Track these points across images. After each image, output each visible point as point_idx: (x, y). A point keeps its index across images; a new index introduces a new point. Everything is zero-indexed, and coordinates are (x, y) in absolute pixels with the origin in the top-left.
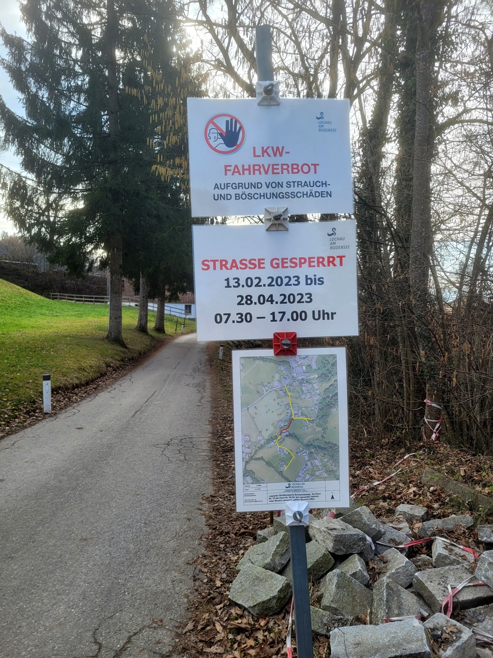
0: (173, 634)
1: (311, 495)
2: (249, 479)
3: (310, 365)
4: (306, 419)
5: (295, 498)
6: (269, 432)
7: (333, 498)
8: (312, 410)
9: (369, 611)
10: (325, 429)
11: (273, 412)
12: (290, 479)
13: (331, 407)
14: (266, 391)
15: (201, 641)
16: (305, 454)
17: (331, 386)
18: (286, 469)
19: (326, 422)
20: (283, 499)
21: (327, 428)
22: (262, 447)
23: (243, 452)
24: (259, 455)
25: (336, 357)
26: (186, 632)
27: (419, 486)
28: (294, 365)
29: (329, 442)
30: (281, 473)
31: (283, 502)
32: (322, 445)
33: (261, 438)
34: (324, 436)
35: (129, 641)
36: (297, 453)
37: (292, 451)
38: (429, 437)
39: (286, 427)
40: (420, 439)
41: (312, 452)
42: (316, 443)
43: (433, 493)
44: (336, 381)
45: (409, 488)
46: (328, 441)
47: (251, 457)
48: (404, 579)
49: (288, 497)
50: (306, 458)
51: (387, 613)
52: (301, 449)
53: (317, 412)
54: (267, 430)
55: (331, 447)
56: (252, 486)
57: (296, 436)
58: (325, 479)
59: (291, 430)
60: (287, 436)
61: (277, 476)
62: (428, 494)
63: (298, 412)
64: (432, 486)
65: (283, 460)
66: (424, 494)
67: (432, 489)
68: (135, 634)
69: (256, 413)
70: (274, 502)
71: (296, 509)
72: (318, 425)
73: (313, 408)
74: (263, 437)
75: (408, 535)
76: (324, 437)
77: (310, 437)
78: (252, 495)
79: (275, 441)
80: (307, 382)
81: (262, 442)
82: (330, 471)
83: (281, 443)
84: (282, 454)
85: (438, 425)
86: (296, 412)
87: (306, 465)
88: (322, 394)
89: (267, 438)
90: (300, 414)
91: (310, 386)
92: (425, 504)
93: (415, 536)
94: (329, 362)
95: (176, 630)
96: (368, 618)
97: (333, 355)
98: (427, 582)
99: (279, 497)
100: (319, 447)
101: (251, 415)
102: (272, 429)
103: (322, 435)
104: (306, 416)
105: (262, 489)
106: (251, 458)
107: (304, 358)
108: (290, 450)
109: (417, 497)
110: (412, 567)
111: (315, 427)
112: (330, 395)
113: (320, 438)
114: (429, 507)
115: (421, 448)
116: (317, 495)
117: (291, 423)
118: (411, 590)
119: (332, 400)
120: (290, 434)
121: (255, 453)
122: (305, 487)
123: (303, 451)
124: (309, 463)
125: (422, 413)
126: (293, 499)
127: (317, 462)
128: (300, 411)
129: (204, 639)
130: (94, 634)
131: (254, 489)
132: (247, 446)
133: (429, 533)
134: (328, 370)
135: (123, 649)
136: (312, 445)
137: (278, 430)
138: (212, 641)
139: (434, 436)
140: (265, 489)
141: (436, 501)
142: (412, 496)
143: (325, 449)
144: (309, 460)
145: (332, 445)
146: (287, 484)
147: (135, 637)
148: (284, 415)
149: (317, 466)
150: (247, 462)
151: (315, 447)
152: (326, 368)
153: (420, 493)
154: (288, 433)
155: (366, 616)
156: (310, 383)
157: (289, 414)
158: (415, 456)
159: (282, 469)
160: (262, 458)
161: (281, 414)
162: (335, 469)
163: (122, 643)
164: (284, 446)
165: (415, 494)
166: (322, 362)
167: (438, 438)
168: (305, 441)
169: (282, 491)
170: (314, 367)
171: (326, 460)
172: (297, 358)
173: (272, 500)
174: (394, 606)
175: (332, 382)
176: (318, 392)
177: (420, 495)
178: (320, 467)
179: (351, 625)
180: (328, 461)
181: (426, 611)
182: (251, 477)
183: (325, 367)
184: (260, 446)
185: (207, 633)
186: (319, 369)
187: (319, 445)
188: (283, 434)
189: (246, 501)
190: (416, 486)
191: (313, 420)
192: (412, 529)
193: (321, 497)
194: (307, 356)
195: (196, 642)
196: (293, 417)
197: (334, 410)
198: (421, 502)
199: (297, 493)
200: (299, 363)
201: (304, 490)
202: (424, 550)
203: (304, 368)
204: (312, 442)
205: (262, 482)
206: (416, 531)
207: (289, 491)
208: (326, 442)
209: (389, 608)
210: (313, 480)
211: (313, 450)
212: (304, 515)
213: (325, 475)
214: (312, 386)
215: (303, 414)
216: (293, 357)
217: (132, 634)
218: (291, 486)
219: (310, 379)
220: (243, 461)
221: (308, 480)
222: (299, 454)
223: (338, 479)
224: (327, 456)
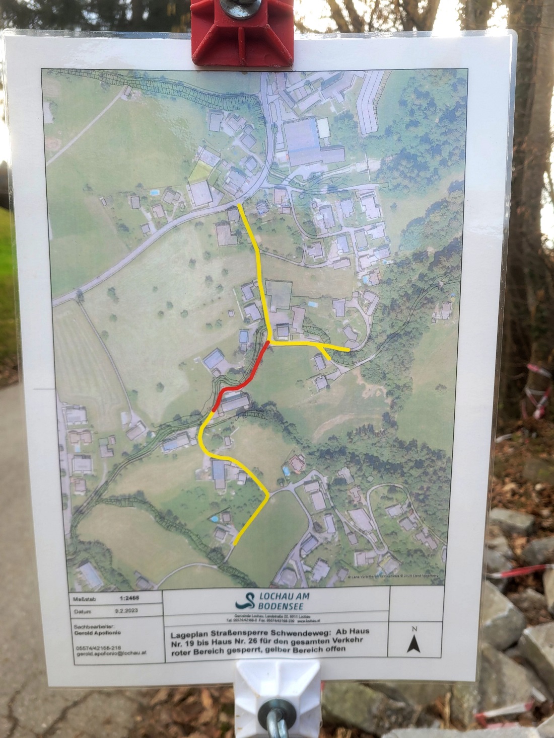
1: (333, 635)
2: (89, 574)
3: (348, 116)
4: (321, 347)
5: (272, 645)
6: (168, 397)
7: (414, 645)
8: (348, 312)
10: (397, 392)
11: (185, 313)
12: (252, 577)
13: (431, 301)
14: (159, 225)
16: (314, 486)
17: (437, 207)
18: (235, 541)
19: (404, 364)
20: (225, 647)
21: (407, 387)
22: (137, 455)
23: (62, 472)
24: (126, 486)
25: (464, 82)
27: (520, 482)
28: (278, 112)
29: (413, 444)
30: (216, 555)
31: (225, 656)
32: (386, 455)
33: (136, 418)
34: (396, 417)
36: (281, 481)
37: (260, 474)
38: (531, 413)
39: (240, 378)
40: (518, 416)
41: (340, 481)
42: (361, 446)
43: (540, 493)
44: (459, 187)
45: (504, 484)
46: (407, 439)
47: (98, 494)
48: (504, 637)
49: (246, 638)
50: (319, 502)
51: (480, 703)
52: (298, 466)
53: (368, 319)
54: (161, 386)
55: (419, 464)
56: (102, 598)
57: (278, 418)
58: (389, 581)
59: (259, 391)
60: (242, 413)
61: (202, 567)
62: (534, 495)
63: (292, 316)
64: (538, 483)
65: (224, 508)
66: (527, 494)
67: (539, 487)
68: (76, 704)
69: (114, 318)
70: (192, 657)
71: (270, 689)
72: (375, 374)
73: (355, 303)
74: (143, 414)
75: (508, 558)
76: (393, 424)
77: (339, 420)
78: (107, 631)
79: (192, 431)
80: (332, 189)
81: (140, 435)
82: (409, 553)
83: (216, 439)
84: (220, 483)
85: (544, 399)
86: (282, 318)
87: (318, 527)
88: (394, 245)
89: (159, 420)
90: (297, 326)
91: (347, 207)
92: (530, 509)
94: (432, 104)
95: (140, 699)
97: (453, 71)
99: (209, 639)
100: (373, 461)
101: (92, 325)
102: (179, 382)
103: (386, 416)
104: (325, 337)
105: (143, 611)
106: (97, 497)
107: (325, 84)
108: (255, 470)
109: (516, 497)
111: (360, 381)
112: (431, 250)
113: (379, 427)
114: (536, 514)
115: (519, 428)
116: (358, 635)
117: (258, 361)
119: (438, 271)
120: (253, 406)
121: (116, 472)
122: (309, 606)
123: (304, 473)
124: (328, 522)
125: (524, 381)
126: (263, 647)
127: (360, 519)
128: (300, 314)
129: (179, 720)
131: (110, 612)
132: (77, 448)
133: (540, 558)
134: (425, 139)
135: (51, 730)
136: (342, 451)
137: (207, 395)
139: (537, 413)
140: (157, 610)
141: (546, 505)
142: (509, 496)
143: (391, 468)
144: (329, 511)
145: (423, 456)
146: (240, 595)
147: (73, 710)
148: (229, 330)
149: (359, 534)
150: (79, 512)
151: (354, 459)
152: (420, 131)
153: (522, 491)
154: (245, 403)
155: (443, 705)
156: (347, 196)
157: (254, 326)
158: (510, 439)
159: (220, 540)
160: (139, 499)
161: (219, 323)
162: (430, 544)
163: (51, 719)
164: (231, 452)
165: (514, 493)
166: (403, 103)
167: (543, 416)
168: (318, 436)
169: (223, 619)
170: (368, 123)
171: (395, 511)
172: (294, 82)
173: (185, 648)
175: (441, 192)
176: (377, 233)
177: (521, 496)
178: (372, 538)
180: (404, 517)
182: (99, 567)
183: (415, 124)
184: (129, 449)
185: (188, 709)
186: (389, 132)
187: (374, 452)
188: (225, 407)
189: (81, 651)
190: (514, 481)
191: (351, 354)
192: (512, 548)
193: (372, 644)
194: (337, 76)
196: (269, 336)
197: (440, 314)
198: (523, 505)
199: (278, 628)
200: (303, 106)
201: (306, 619)
202: (530, 581)
203: (324, 127)
204: (344, 441)
205: (143, 585)
206: (519, 551)
207: (246, 619)
208: (401, 444)
209: (483, 693)
210: (340, 584)
211: (345, 473)
213: (392, 566)
214: (356, 207)
215: (311, 328)
216: (279, 76)
217: (69, 704)
218: (257, 601)
219: (346, 179)
220: (64, 506)
221: (321, 585)
222: (291, 487)
223: (439, 581)
224: (399, 496)
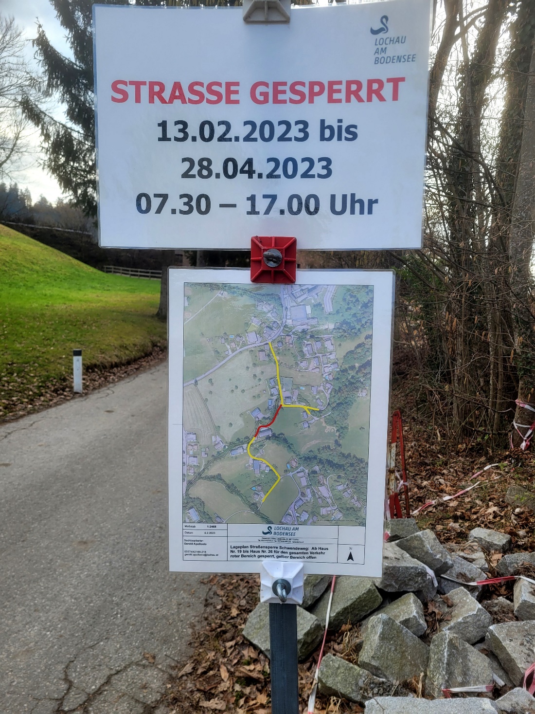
0: (166, 676)
1: (310, 550)
2: (193, 514)
3: (319, 305)
4: (306, 408)
5: (280, 554)
6: (235, 429)
7: (350, 557)
8: (318, 392)
9: (422, 674)
10: (342, 429)
11: (243, 391)
12: (271, 519)
13: (357, 388)
14: (233, 351)
15: (198, 690)
16: (302, 474)
17: (359, 346)
18: (263, 500)
19: (345, 417)
20: (257, 554)
21: (346, 428)
22: (219, 456)
23: (184, 463)
24: (213, 471)
25: (372, 291)
26: (183, 676)
27: (502, 506)
28: (288, 302)
29: (349, 455)
30: (254, 507)
31: (256, 559)
32: (336, 460)
33: (219, 439)
34: (341, 442)
35: (108, 681)
36: (286, 471)
37: (276, 468)
38: (518, 445)
39: (268, 422)
40: (506, 447)
41: (315, 472)
42: (324, 456)
43: (518, 516)
44: (370, 337)
45: (488, 507)
46: (346, 453)
47: (200, 474)
48: (473, 632)
49: (267, 550)
50: (304, 482)
51: (447, 681)
52: (294, 464)
53: (328, 396)
54: (231, 424)
55: (352, 465)
56: (198, 526)
57: (285, 441)
58: (338, 523)
59: (276, 428)
60: (268, 438)
61: (247, 512)
62: (513, 517)
63: (293, 393)
64: (518, 507)
65: (258, 483)
66: (507, 517)
67: (517, 510)
68: (118, 672)
69: (211, 392)
70: (240, 558)
71: (278, 575)
72: (331, 421)
73: (322, 388)
74: (222, 437)
75: (483, 570)
76: (340, 445)
77: (313, 442)
78: (200, 543)
79: (245, 446)
80: (312, 337)
81: (220, 447)
82: (347, 509)
83: (256, 450)
84: (257, 471)
85: (530, 432)
86: (288, 394)
87: (303, 494)
88: (340, 362)
89: (229, 440)
90: (295, 398)
91: (319, 344)
92: (508, 529)
93: (491, 571)
94: (357, 300)
95: (170, 671)
96: (420, 686)
97: (367, 286)
98: (504, 640)
99: (249, 549)
100: (330, 463)
101: (200, 395)
102: (239, 423)
103: (336, 441)
104: (308, 403)
105: (218, 533)
106: (199, 476)
107: (309, 290)
108: (273, 466)
109: (498, 519)
110: (486, 617)
111: (324, 424)
112: (357, 365)
113: (333, 447)
114: (512, 534)
115: (506, 458)
116: (322, 550)
117: (277, 413)
118: (482, 646)
119: (360, 375)
120: (274, 435)
121: (207, 467)
122: (298, 534)
123: (297, 468)
124: (308, 492)
125: (511, 416)
126: (276, 555)
127: (324, 491)
128: (296, 392)
129: (202, 688)
130: (67, 667)
131: (202, 533)
132: (191, 452)
133: (511, 570)
134: (354, 315)
135: (99, 692)
136: (315, 458)
137: (252, 429)
138: (213, 691)
139: (523, 445)
140: (224, 533)
141: (523, 527)
142: (491, 517)
143: (339, 467)
144: (308, 487)
145: (354, 461)
146: (264, 527)
147: (116, 677)
148: (264, 399)
149: (323, 498)
150: (190, 483)
151: (321, 462)
152: (353, 312)
153: (502, 514)
154: (270, 433)
155: (418, 682)
156: (319, 339)
157: (275, 398)
158: (497, 468)
159: (256, 499)
160: (218, 478)
161: (259, 396)
162: (358, 505)
163: (98, 683)
164: (262, 456)
165: (495, 515)
166: (344, 300)
167: (528, 448)
168: (304, 450)
169: (256, 539)
170: (329, 308)
171: (341, 488)
172: (296, 289)
173: (237, 554)
174: (457, 671)
175: (361, 339)
176: (332, 357)
177: (502, 518)
178: (329, 501)
179: (396, 694)
180: (345, 490)
181: (500, 677)
182: (198, 511)
183: (350, 309)
184: (215, 454)
185: (208, 680)
186: (338, 312)
187: (330, 458)
188: (260, 435)
189: (186, 553)
190: (497, 504)
191: (320, 412)
192: (489, 561)
193: (330, 555)
194: (316, 287)
195: (192, 692)
196: (282, 403)
197: (362, 394)
198: (503, 526)
199: (283, 545)
200: (299, 300)
201: (296, 541)
202: (503, 590)
203: (309, 309)
204: (316, 453)
205: (219, 520)
206: (494, 565)
207: (268, 540)
208: (343, 455)
209: (450, 673)
210: (314, 523)
211: (317, 468)
212: (293, 586)
213: (339, 515)
214: (323, 345)
215: (301, 399)
216: (289, 286)
217: (113, 672)
218: (273, 531)
219: (318, 332)
220: (183, 480)
221: (304, 523)
222: (291, 474)
223: (364, 525)
224: (343, 480)
